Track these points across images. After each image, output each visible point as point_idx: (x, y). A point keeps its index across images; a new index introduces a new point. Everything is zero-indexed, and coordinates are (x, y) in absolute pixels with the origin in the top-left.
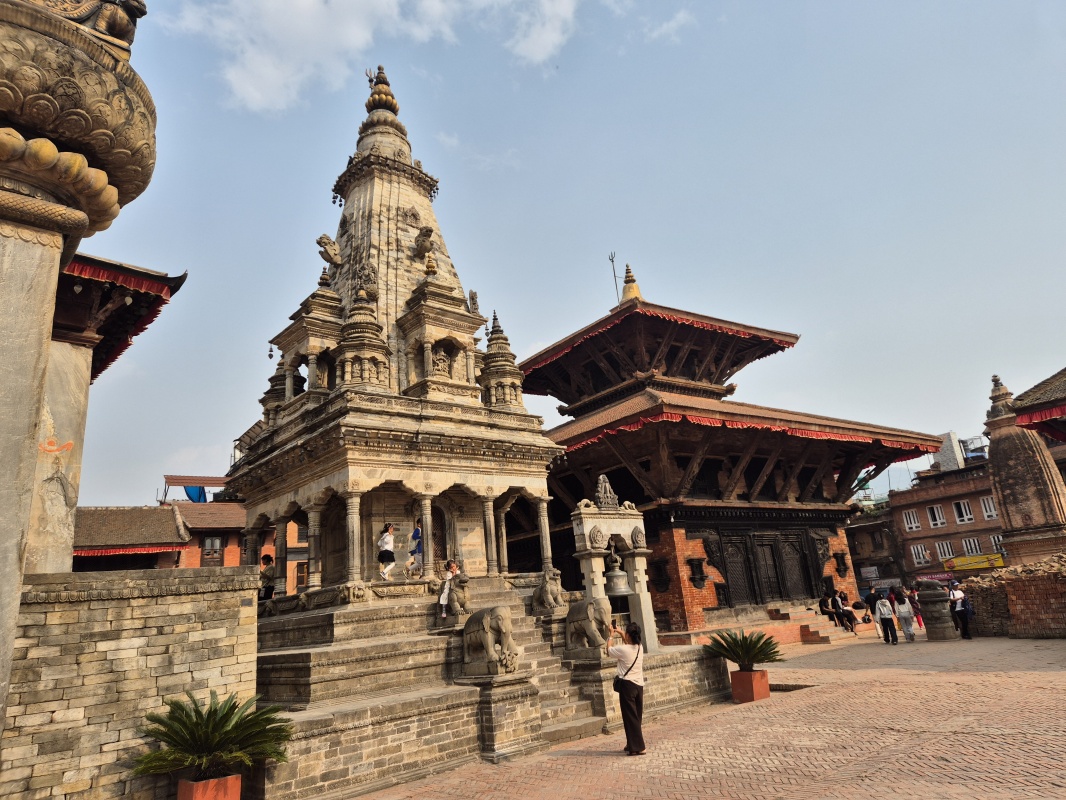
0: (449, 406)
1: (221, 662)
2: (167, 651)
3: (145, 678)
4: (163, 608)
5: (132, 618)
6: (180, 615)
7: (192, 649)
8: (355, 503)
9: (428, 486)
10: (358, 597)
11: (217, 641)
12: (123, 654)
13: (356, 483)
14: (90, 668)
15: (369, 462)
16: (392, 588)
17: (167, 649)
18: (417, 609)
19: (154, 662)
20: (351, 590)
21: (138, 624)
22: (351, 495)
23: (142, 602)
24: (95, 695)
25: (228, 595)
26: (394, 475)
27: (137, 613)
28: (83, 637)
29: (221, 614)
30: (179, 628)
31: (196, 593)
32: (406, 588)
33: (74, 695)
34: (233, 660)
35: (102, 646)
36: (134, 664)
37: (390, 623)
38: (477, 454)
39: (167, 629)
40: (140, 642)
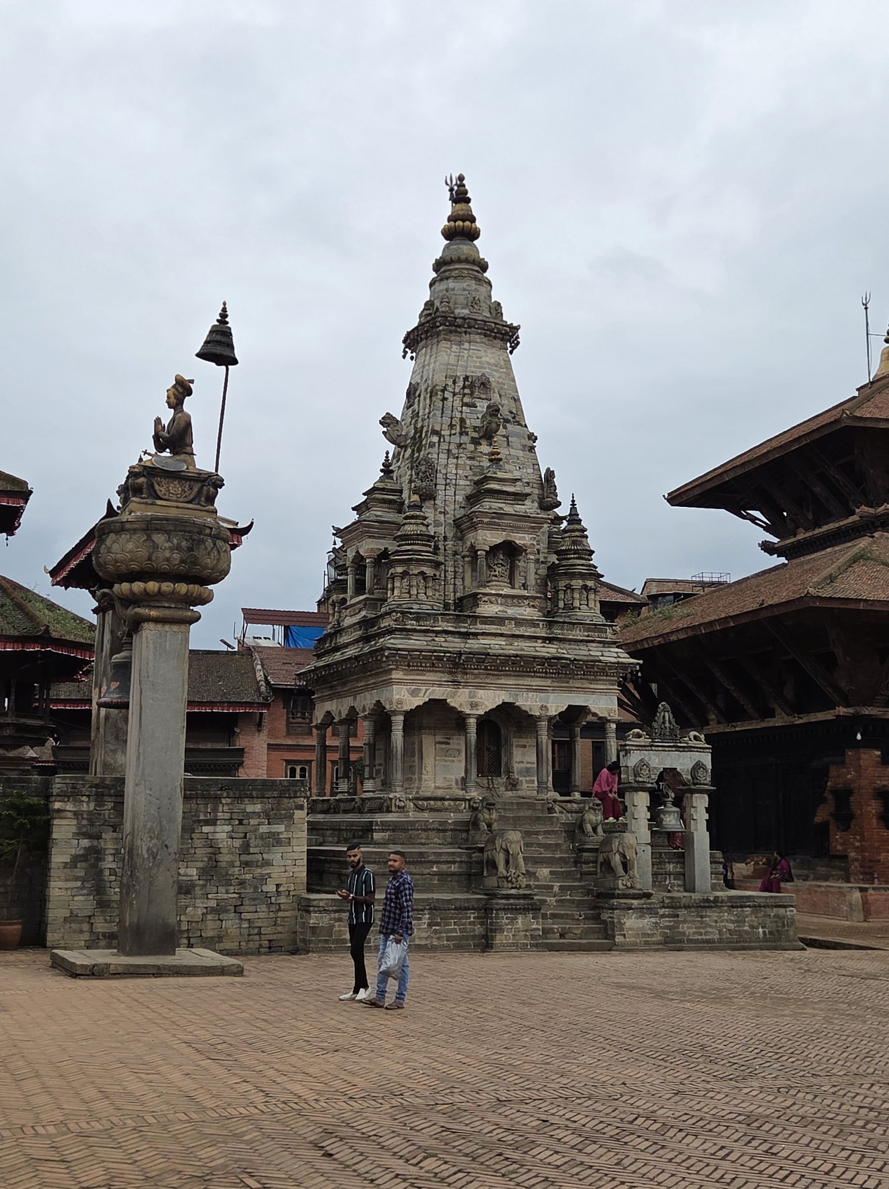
0: (499, 620)
1: (281, 849)
2: (245, 837)
3: (232, 854)
4: (243, 806)
5: (223, 812)
6: (254, 813)
7: (262, 838)
8: (398, 722)
9: (474, 705)
10: (399, 807)
11: (279, 834)
12: (218, 836)
13: (400, 702)
14: (198, 843)
15: (412, 682)
16: (432, 802)
17: (246, 834)
18: (450, 824)
19: (237, 843)
20: (393, 801)
21: (227, 816)
22: (395, 713)
23: (229, 801)
24: (202, 861)
25: (285, 800)
26: (438, 693)
27: (226, 808)
28: (194, 822)
29: (281, 814)
30: (252, 822)
31: (263, 798)
32: (446, 803)
33: (190, 859)
34: (290, 849)
35: (206, 829)
36: (225, 843)
37: (424, 835)
38: (530, 672)
39: (245, 822)
40: (228, 828)
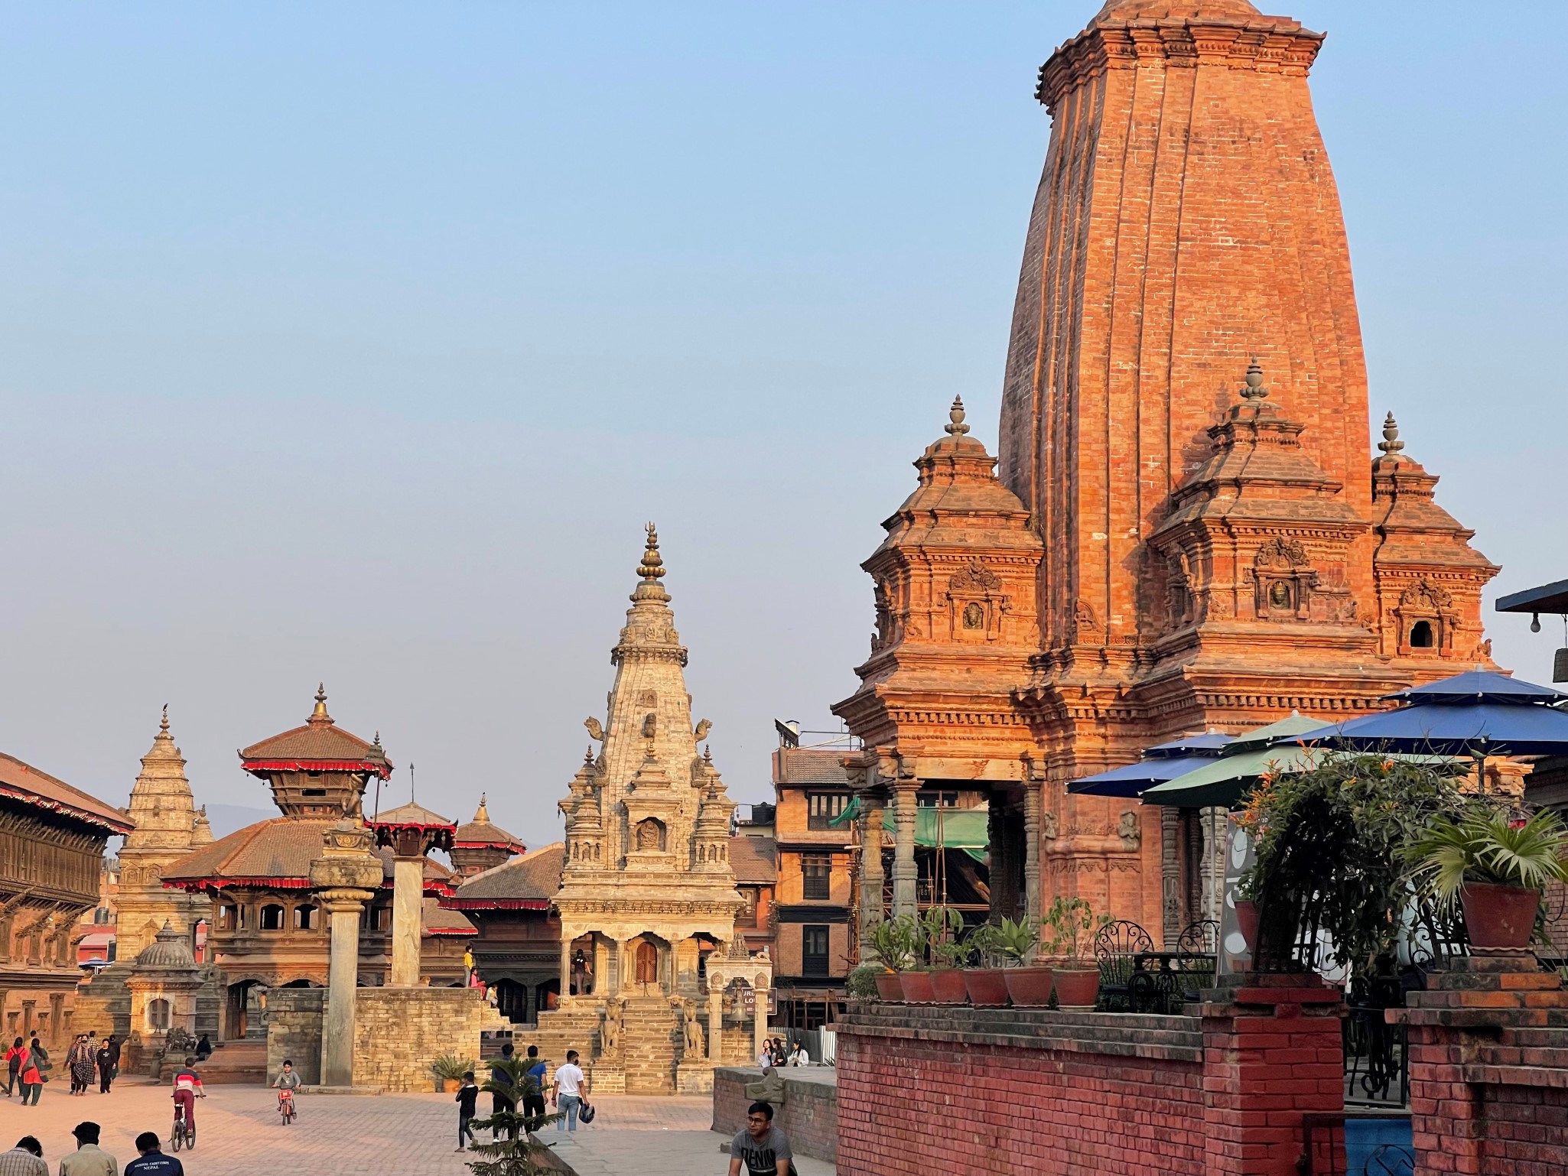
0: (643, 876)
1: (463, 1032)
2: (440, 1024)
3: (432, 1034)
4: (439, 1006)
5: (426, 1009)
7: (451, 1025)
8: (566, 947)
9: (621, 935)
11: (461, 1022)
13: (568, 934)
19: (435, 1028)
22: (564, 941)
24: (413, 1039)
26: (595, 927)
27: (428, 1006)
34: (469, 1031)
36: (427, 1028)
